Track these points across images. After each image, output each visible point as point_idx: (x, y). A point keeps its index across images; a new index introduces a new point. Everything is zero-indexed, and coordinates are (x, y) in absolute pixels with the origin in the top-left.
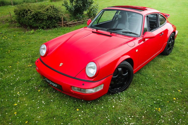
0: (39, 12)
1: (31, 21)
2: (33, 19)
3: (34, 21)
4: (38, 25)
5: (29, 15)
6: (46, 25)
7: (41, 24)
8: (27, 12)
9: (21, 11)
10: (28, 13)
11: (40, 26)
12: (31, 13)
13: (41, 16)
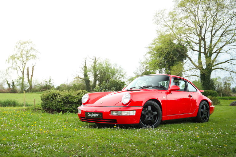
0: (70, 95)
1: (60, 104)
2: (63, 102)
3: (63, 105)
4: (67, 108)
5: (59, 99)
6: (75, 109)
7: (70, 107)
8: (56, 95)
9: (49, 95)
10: (58, 97)
11: (68, 110)
12: (60, 96)
13: (72, 99)
